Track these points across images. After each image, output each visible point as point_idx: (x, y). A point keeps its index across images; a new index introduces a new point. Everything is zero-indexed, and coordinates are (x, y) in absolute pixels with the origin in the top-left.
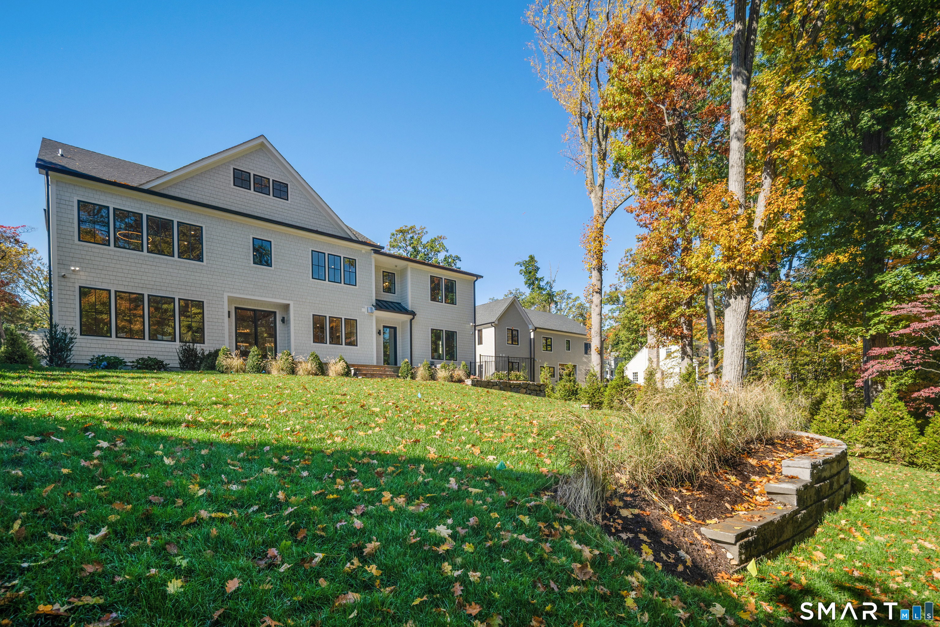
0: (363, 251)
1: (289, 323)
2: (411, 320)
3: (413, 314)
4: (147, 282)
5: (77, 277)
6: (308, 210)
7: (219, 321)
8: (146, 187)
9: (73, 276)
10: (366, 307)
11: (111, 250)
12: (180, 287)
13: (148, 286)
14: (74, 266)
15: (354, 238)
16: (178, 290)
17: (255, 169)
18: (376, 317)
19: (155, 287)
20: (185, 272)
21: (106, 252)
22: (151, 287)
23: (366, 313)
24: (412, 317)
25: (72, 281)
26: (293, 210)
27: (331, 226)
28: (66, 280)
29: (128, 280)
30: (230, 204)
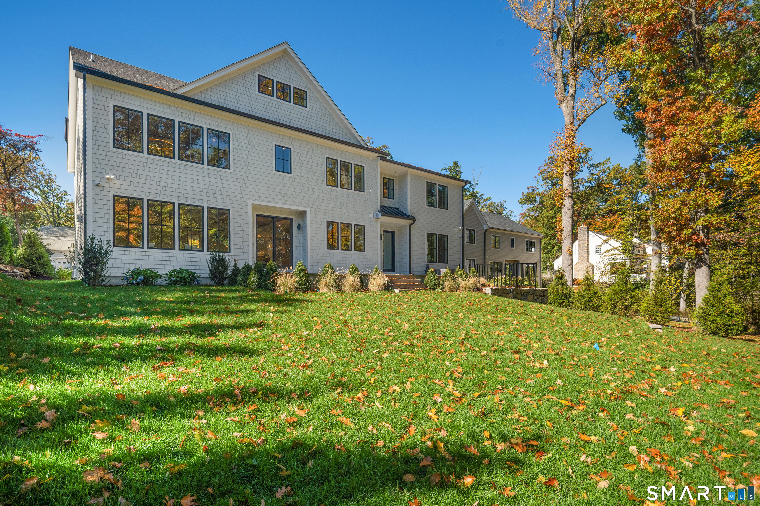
0: (371, 158)
1: (306, 230)
2: (410, 225)
3: (413, 219)
4: (178, 190)
5: (112, 185)
6: (323, 118)
7: (244, 229)
8: (180, 92)
9: (107, 185)
10: (373, 212)
11: (144, 157)
12: (208, 195)
13: (179, 195)
14: (109, 174)
15: (364, 145)
16: (207, 198)
17: (278, 76)
18: (381, 222)
19: (185, 195)
20: (214, 180)
21: (139, 159)
22: (182, 195)
23: (373, 218)
24: (412, 222)
25: (106, 189)
26: (310, 117)
27: (344, 133)
28: (101, 189)
29: (160, 188)
30: (255, 110)
